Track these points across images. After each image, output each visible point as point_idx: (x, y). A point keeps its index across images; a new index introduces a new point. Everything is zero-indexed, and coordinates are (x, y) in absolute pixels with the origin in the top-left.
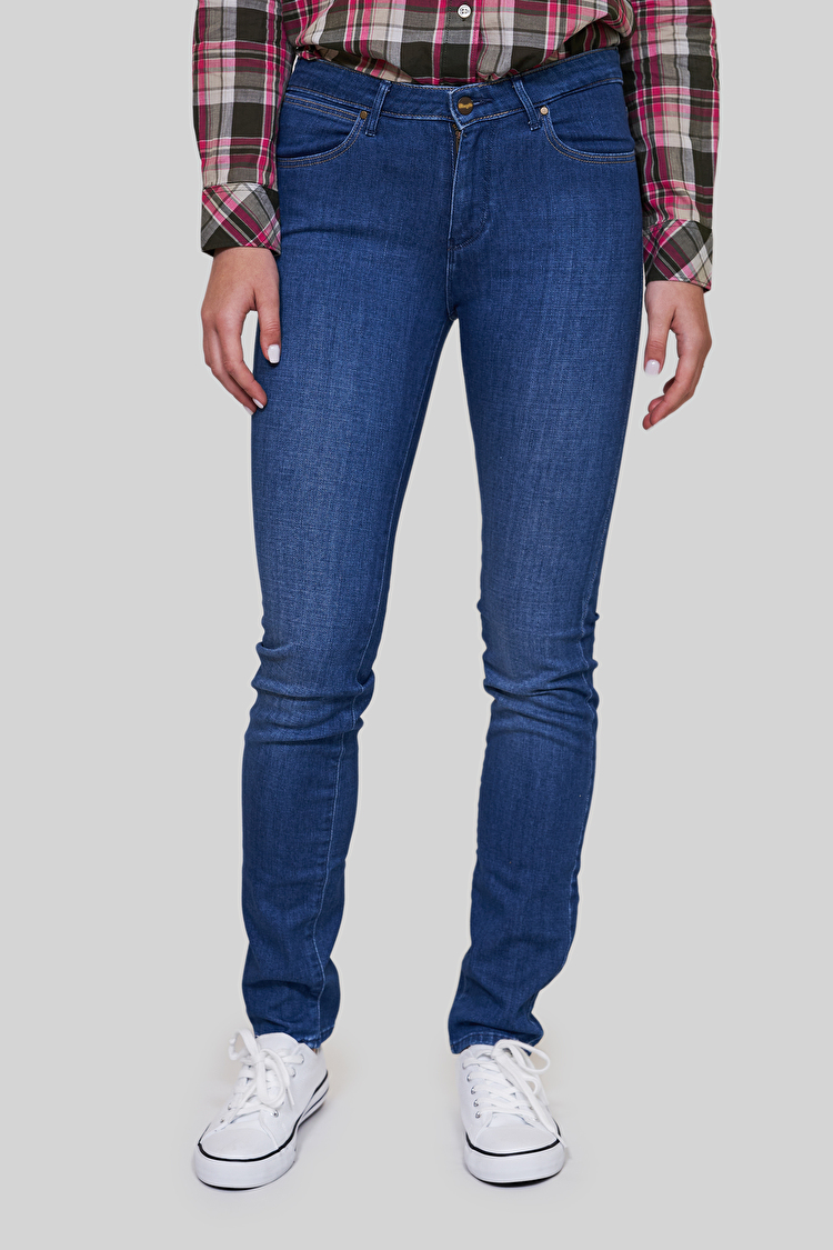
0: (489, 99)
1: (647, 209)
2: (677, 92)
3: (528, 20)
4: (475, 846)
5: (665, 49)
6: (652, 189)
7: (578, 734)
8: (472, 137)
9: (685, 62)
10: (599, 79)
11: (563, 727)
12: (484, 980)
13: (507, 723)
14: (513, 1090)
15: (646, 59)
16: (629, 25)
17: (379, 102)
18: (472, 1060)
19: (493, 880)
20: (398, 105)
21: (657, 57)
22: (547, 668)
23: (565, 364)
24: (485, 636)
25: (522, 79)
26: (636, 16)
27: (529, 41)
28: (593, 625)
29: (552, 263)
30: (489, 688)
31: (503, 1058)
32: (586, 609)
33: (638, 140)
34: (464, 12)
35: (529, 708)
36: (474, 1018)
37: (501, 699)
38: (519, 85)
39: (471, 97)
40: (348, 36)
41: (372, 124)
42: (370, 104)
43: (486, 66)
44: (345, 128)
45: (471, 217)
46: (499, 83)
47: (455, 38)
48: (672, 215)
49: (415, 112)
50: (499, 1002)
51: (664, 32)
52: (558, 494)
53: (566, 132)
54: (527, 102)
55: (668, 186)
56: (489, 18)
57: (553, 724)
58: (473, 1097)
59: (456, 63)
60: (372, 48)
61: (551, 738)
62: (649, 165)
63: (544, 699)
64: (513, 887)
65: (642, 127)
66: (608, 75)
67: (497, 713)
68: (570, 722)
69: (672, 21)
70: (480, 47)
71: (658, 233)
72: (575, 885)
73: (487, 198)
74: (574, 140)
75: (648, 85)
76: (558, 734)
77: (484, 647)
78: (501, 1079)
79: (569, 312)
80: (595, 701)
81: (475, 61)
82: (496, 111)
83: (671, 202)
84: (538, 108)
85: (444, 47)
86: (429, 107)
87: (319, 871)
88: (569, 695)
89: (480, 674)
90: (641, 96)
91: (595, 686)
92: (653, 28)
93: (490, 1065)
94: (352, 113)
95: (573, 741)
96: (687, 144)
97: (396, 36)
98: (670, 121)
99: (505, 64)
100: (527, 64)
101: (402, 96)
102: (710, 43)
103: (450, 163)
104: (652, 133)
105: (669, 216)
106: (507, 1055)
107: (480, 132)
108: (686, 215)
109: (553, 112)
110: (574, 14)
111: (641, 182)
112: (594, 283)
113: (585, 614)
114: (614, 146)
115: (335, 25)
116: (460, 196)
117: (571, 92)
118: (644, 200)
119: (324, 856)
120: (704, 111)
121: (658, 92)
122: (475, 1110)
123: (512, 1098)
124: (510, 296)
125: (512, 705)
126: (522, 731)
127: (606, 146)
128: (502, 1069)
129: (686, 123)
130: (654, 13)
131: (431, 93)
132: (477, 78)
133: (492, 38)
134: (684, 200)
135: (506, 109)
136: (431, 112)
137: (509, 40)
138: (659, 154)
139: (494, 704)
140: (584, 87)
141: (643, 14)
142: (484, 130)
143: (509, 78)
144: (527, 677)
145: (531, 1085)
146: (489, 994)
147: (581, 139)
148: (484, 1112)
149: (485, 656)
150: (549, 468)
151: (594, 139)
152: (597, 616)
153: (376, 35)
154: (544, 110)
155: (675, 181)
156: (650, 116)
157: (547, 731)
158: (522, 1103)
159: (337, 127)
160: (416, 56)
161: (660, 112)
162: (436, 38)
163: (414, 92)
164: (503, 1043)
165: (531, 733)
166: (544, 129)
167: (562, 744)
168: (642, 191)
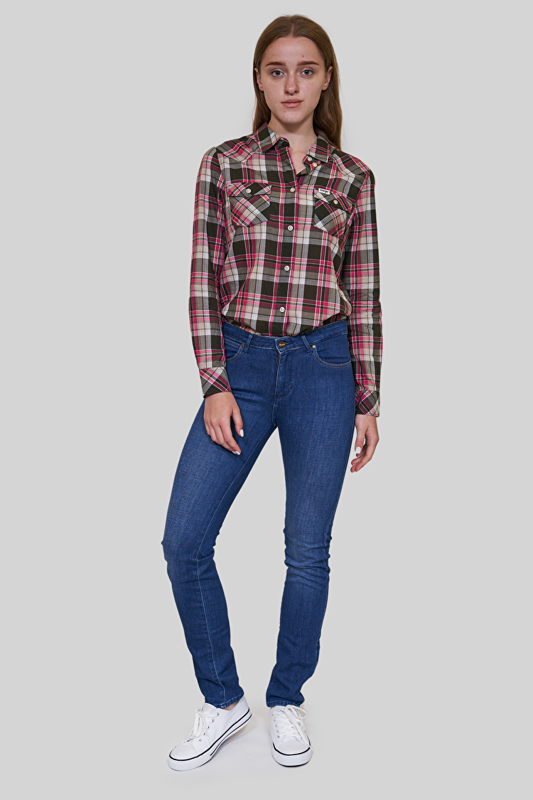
0: (292, 342)
1: (357, 384)
2: (369, 339)
3: (307, 314)
4: (279, 625)
5: (364, 321)
6: (359, 376)
7: (321, 585)
8: (285, 357)
9: (371, 326)
10: (337, 334)
11: (316, 582)
12: (281, 679)
13: (293, 579)
14: (292, 726)
15: (356, 325)
16: (350, 312)
17: (249, 342)
18: (276, 712)
19: (286, 640)
20: (256, 343)
21: (361, 325)
22: (311, 558)
23: (321, 447)
24: (286, 543)
25: (305, 335)
26: (352, 307)
27: (307, 323)
28: (329, 542)
29: (317, 406)
30: (287, 564)
31: (288, 713)
32: (326, 536)
33: (352, 356)
34: (282, 309)
35: (303, 574)
36: (277, 695)
37: (292, 569)
38: (304, 337)
39: (284, 341)
40: (237, 315)
41: (246, 349)
42: (245, 342)
43: (290, 331)
44: (235, 350)
45: (284, 387)
46: (296, 336)
47: (278, 320)
48: (367, 389)
49: (263, 346)
50: (287, 689)
51: (364, 315)
52: (317, 495)
53: (322, 355)
54: (307, 344)
55: (365, 376)
56: (292, 313)
57: (312, 581)
58: (276, 729)
59: (278, 329)
60: (245, 322)
61: (311, 587)
62: (357, 366)
63: (309, 571)
64: (294, 644)
65: (355, 352)
66: (340, 332)
67: (289, 574)
68: (319, 580)
69: (367, 311)
70: (288, 323)
71: (361, 395)
72: (319, 643)
73: (291, 380)
74: (326, 359)
75: (357, 335)
76: (313, 585)
77: (285, 547)
78: (287, 721)
79: (323, 426)
80: (329, 571)
81: (286, 329)
82: (294, 347)
83: (367, 383)
84: (311, 346)
85: (273, 323)
86: (268, 344)
87: (205, 635)
88: (319, 569)
89: (284, 558)
90: (354, 339)
91: (329, 565)
92: (359, 312)
93: (283, 715)
94: (239, 345)
95: (319, 588)
96: (372, 359)
97: (255, 318)
98: (366, 350)
99: (298, 331)
100: (306, 330)
101: (257, 339)
102: (379, 318)
103: (276, 366)
104: (359, 355)
105: (366, 389)
106: (289, 711)
107: (288, 355)
108: (372, 388)
109: (317, 347)
110: (326, 313)
111: (354, 373)
112: (334, 415)
113: (326, 538)
114: (342, 361)
115: (232, 310)
116: (280, 379)
117: (325, 339)
118: (355, 380)
119: (206, 629)
120: (378, 345)
121: (362, 339)
122: (277, 734)
123: (292, 729)
124: (299, 418)
125: (296, 572)
126: (300, 583)
127: (339, 361)
128: (288, 717)
129: (372, 351)
130: (360, 307)
131: (269, 339)
132: (286, 334)
133: (293, 320)
134: (372, 382)
135: (298, 346)
136: (269, 346)
137: (300, 322)
138: (362, 364)
139: (288, 570)
140: (331, 337)
141: (355, 307)
142: (289, 354)
143: (300, 335)
144: (303, 561)
145: (299, 724)
146: (283, 685)
147: (328, 358)
148: (281, 736)
149: (286, 550)
150: (314, 485)
151: (334, 358)
152: (331, 538)
153: (247, 316)
154: (314, 347)
155: (368, 374)
156: (358, 348)
157: (310, 584)
158: (295, 731)
159: (233, 349)
160: (262, 325)
161: (362, 347)
162: (271, 319)
163: (262, 338)
164: (289, 706)
165: (303, 584)
166: (314, 354)
167: (315, 589)
168: (355, 377)
